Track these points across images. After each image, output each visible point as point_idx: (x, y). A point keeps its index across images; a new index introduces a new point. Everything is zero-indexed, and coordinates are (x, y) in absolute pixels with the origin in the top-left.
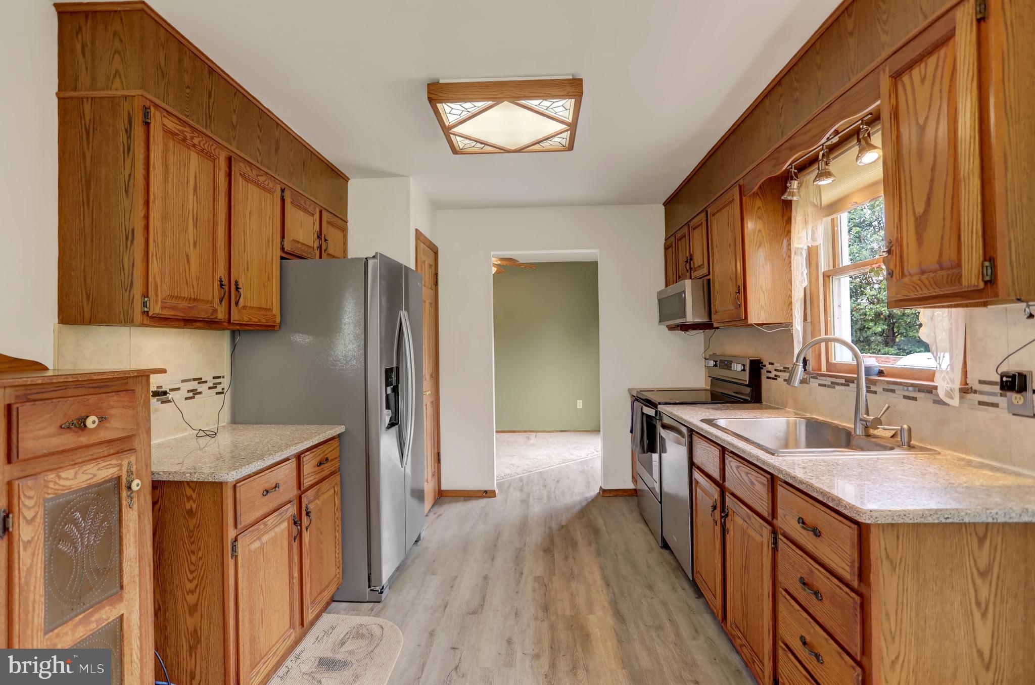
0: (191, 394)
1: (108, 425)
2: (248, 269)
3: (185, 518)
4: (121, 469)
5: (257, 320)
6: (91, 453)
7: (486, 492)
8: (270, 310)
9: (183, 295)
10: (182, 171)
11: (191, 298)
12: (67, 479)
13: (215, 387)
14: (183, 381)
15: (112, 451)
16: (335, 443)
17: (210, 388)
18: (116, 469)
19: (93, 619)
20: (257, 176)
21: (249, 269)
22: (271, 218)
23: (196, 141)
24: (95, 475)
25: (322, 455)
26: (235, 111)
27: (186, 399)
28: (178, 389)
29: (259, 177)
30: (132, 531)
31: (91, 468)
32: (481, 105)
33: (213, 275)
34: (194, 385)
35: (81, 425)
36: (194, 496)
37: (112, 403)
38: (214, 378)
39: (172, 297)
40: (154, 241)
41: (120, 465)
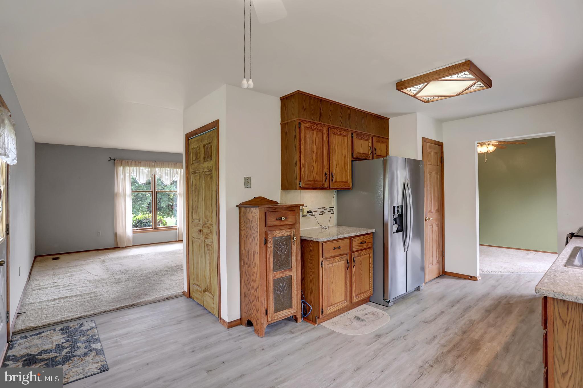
0: (321, 213)
1: (287, 220)
2: (337, 168)
3: (309, 252)
4: (291, 233)
5: (341, 186)
6: (284, 227)
7: (471, 277)
8: (347, 182)
9: (312, 180)
10: (311, 139)
11: (314, 181)
12: (278, 233)
13: (331, 211)
14: (318, 208)
15: (289, 228)
16: (371, 236)
17: (328, 211)
18: (290, 233)
19: (284, 273)
20: (340, 132)
21: (337, 167)
22: (347, 146)
23: (315, 127)
24: (284, 234)
25: (362, 240)
26: (330, 111)
27: (319, 215)
28: (317, 211)
29: (341, 132)
30: (294, 252)
31: (284, 231)
32: (422, 85)
33: (323, 172)
34: (322, 210)
35: (280, 219)
36: (312, 245)
37: (289, 214)
38: (330, 208)
39: (308, 181)
40: (302, 164)
41: (291, 232)
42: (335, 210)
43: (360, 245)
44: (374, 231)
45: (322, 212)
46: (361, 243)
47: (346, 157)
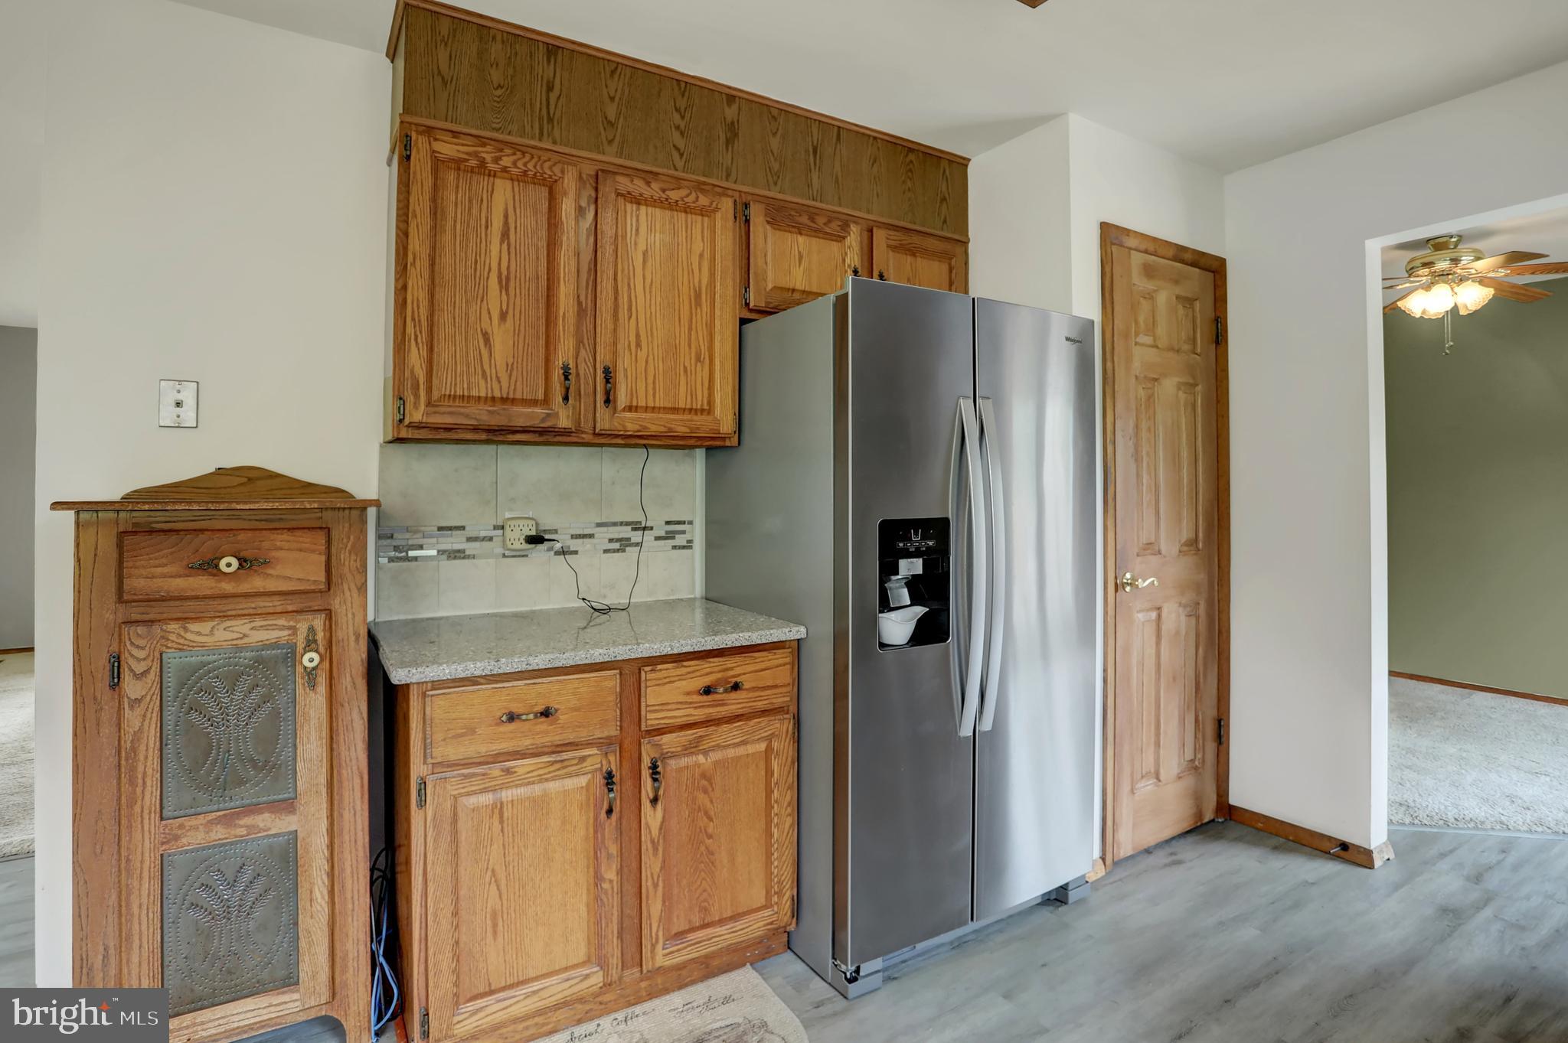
0: (616, 546)
1: (270, 571)
2: (638, 345)
4: (295, 634)
6: (253, 605)
7: (1345, 846)
8: (709, 411)
10: (475, 211)
12: (199, 633)
13: (673, 538)
14: (599, 525)
15: (290, 608)
16: (782, 657)
17: (657, 538)
18: (286, 633)
19: (242, 822)
20: (664, 191)
21: (644, 344)
22: (707, 255)
23: (506, 161)
24: (245, 636)
25: (719, 675)
26: (612, 99)
27: (606, 551)
28: (591, 536)
29: (667, 192)
30: (314, 722)
31: (241, 626)
33: (547, 361)
34: (625, 532)
35: (210, 566)
37: (278, 544)
38: (668, 523)
41: (294, 629)
42: (698, 533)
43: (696, 698)
44: (798, 632)
45: (618, 540)
46: (708, 691)
47: (698, 303)
